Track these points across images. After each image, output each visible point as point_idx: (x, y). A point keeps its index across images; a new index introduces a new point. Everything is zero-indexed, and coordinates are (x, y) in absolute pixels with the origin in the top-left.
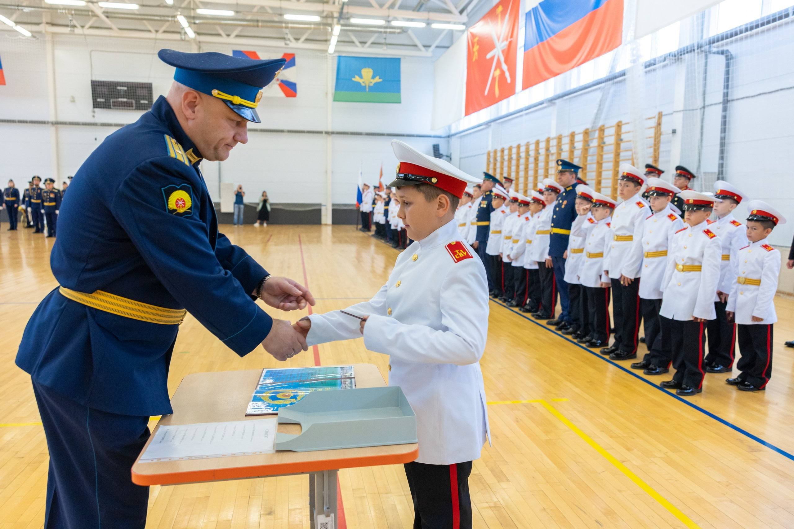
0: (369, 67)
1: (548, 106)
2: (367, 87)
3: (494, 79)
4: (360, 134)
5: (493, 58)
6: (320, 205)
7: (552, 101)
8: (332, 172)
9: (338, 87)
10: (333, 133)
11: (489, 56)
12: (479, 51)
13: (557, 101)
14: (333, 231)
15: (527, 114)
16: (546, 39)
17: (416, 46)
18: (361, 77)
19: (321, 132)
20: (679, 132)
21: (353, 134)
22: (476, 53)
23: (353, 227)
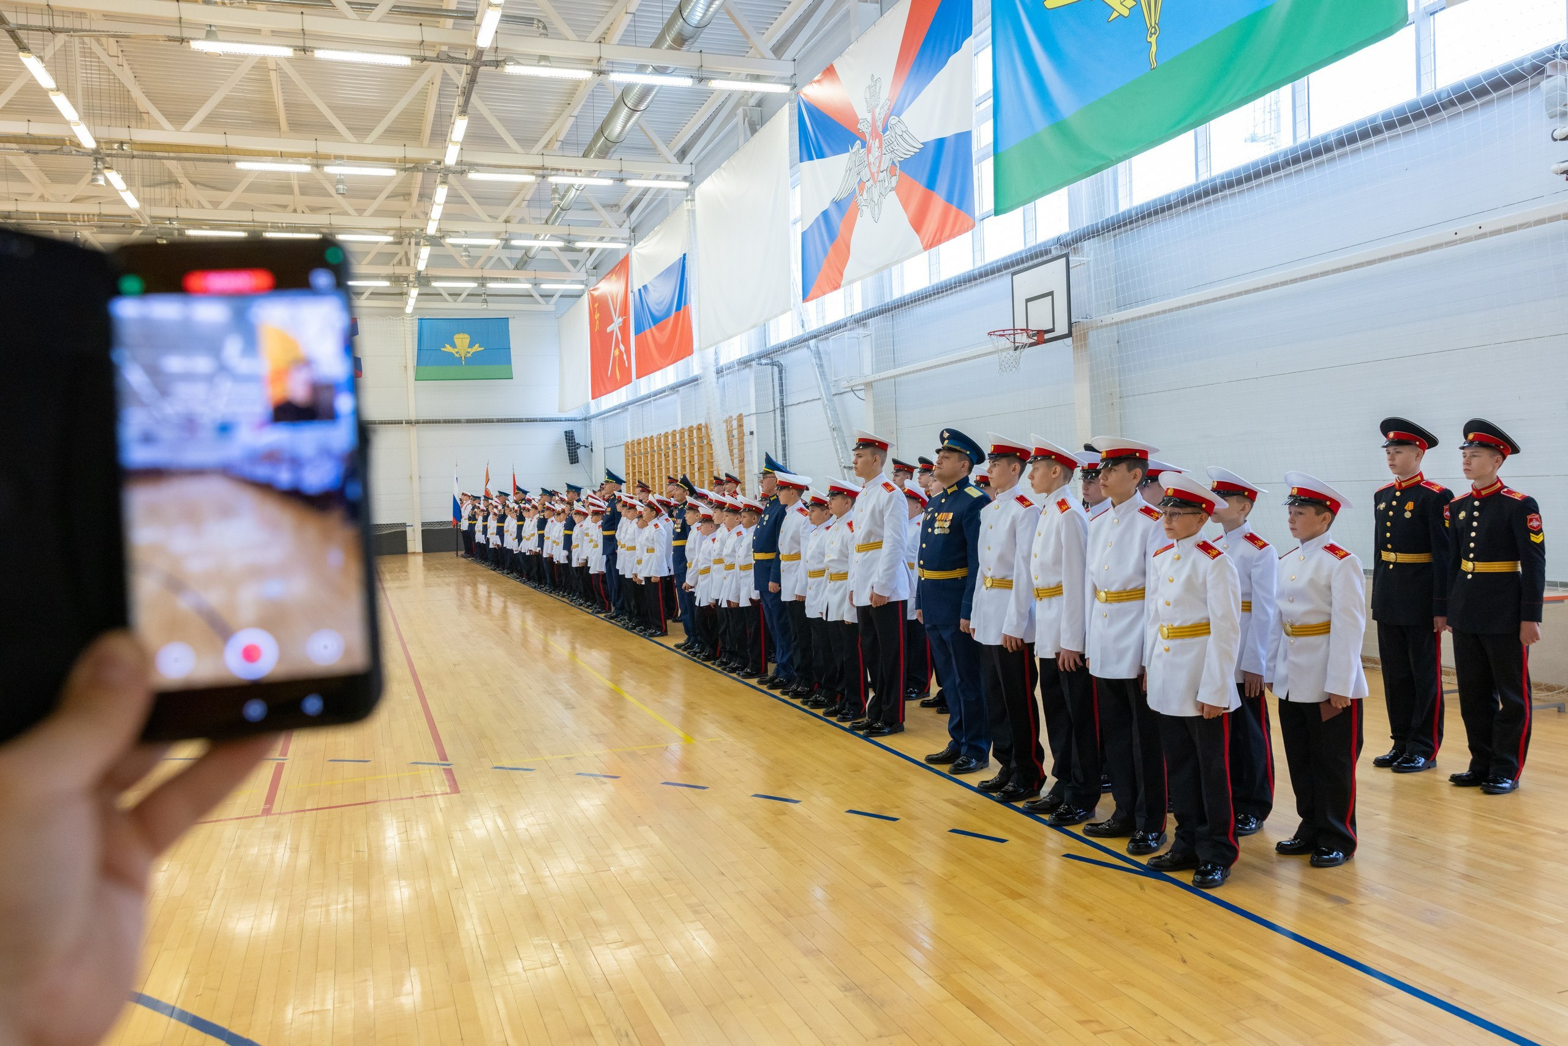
0: (464, 332)
1: (671, 394)
2: (463, 359)
3: (614, 358)
4: (458, 421)
5: (613, 331)
6: (404, 525)
7: (674, 388)
8: (420, 477)
9: (419, 362)
10: (417, 422)
11: (609, 330)
12: (600, 318)
13: (680, 389)
14: (424, 560)
15: (654, 400)
16: (650, 327)
17: (532, 296)
18: (454, 346)
19: (400, 422)
20: (755, 433)
21: (447, 422)
22: (597, 322)
23: (453, 554)
